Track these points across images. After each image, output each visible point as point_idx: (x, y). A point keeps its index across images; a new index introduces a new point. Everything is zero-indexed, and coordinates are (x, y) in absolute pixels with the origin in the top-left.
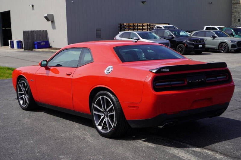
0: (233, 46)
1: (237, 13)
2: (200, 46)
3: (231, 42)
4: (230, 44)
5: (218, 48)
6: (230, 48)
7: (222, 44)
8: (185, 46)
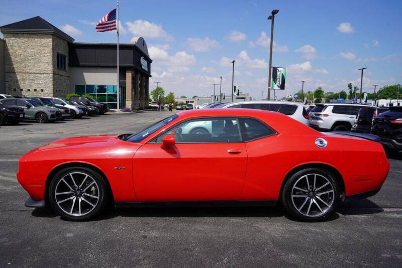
0: (52, 116)
1: (12, 82)
2: (21, 116)
3: (50, 112)
4: (49, 114)
5: (34, 118)
6: (49, 118)
7: (39, 114)
8: (4, 115)
